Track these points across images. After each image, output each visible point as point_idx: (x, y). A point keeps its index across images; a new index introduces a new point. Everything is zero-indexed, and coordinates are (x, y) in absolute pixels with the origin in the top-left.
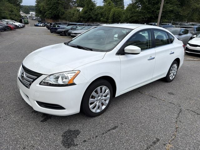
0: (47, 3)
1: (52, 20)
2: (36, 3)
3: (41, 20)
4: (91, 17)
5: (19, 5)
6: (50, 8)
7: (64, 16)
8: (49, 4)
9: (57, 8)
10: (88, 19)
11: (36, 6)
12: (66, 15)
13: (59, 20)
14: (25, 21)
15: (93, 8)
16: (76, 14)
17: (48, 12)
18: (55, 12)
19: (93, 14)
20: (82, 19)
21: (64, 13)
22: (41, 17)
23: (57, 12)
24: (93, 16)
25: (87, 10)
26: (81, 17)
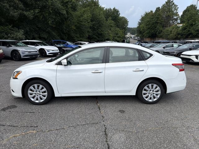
0: (146, 24)
1: (149, 39)
2: (138, 25)
3: (140, 39)
4: (191, 34)
5: (125, 28)
6: (149, 28)
7: (161, 34)
8: (148, 25)
9: (156, 27)
10: (187, 35)
11: (138, 28)
12: (163, 33)
13: (157, 38)
14: (127, 41)
15: (194, 23)
16: (173, 32)
17: (146, 32)
18: (153, 31)
19: (194, 29)
20: (179, 36)
21: (162, 31)
22: (140, 37)
23: (154, 31)
24: (193, 31)
25: (186, 26)
26: (179, 34)
